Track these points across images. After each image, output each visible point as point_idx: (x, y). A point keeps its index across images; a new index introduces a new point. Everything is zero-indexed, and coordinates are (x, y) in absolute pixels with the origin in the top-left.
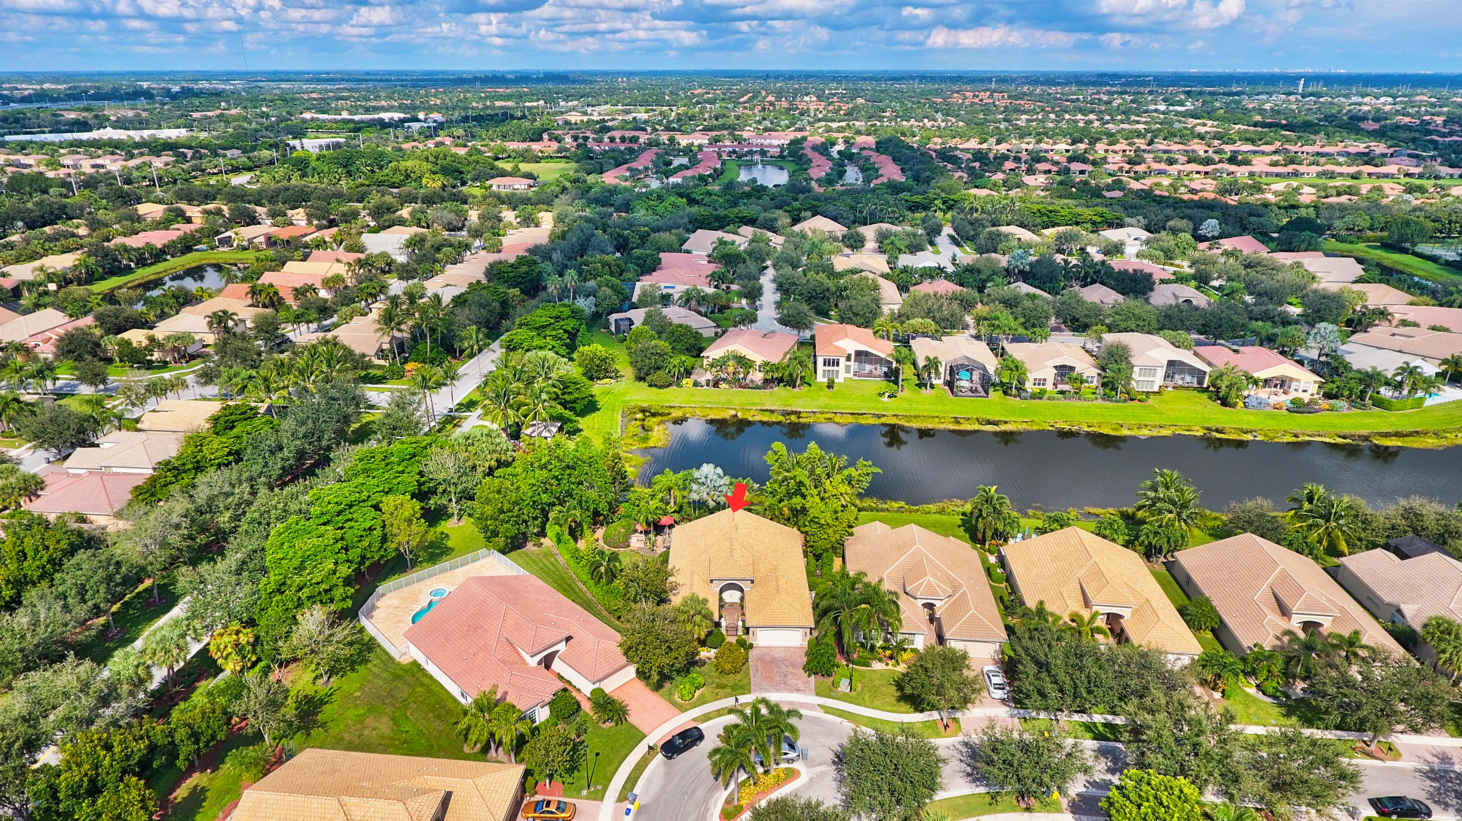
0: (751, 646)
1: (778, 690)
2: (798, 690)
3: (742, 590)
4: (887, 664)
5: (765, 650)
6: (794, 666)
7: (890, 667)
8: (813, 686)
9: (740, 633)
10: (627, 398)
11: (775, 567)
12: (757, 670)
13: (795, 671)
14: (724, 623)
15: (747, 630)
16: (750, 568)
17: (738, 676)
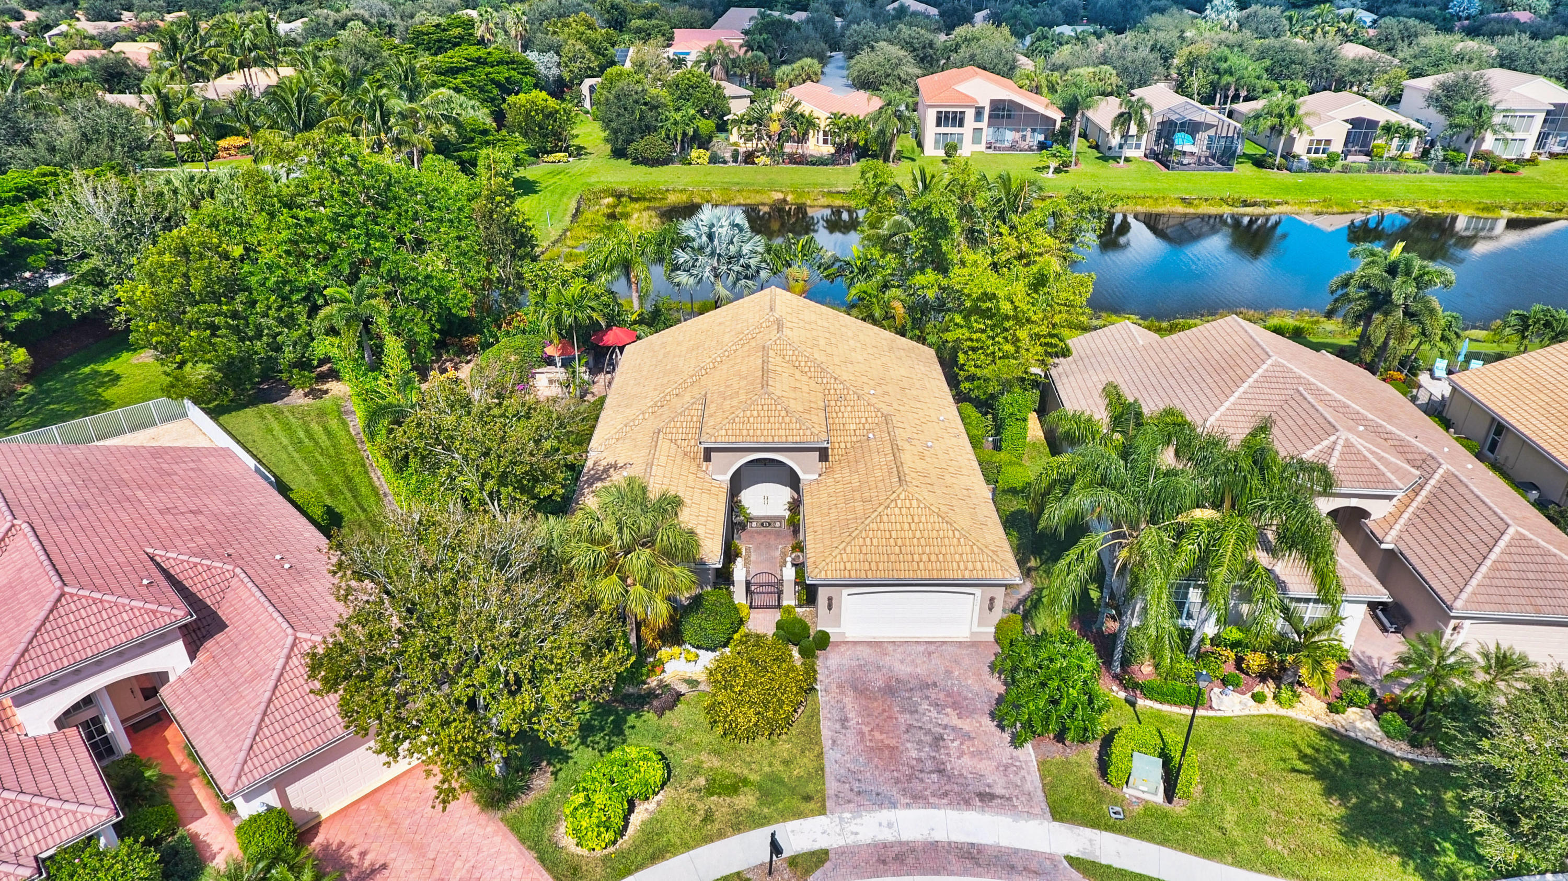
0: (823, 641)
1: (918, 799)
2: (986, 798)
3: (793, 481)
4: (1258, 698)
5: (865, 652)
6: (959, 705)
7: (1270, 707)
8: (1033, 781)
9: (789, 600)
10: (593, 180)
11: (887, 418)
12: (844, 721)
13: (966, 725)
14: (739, 572)
15: (809, 595)
16: (818, 418)
17: (784, 747)
